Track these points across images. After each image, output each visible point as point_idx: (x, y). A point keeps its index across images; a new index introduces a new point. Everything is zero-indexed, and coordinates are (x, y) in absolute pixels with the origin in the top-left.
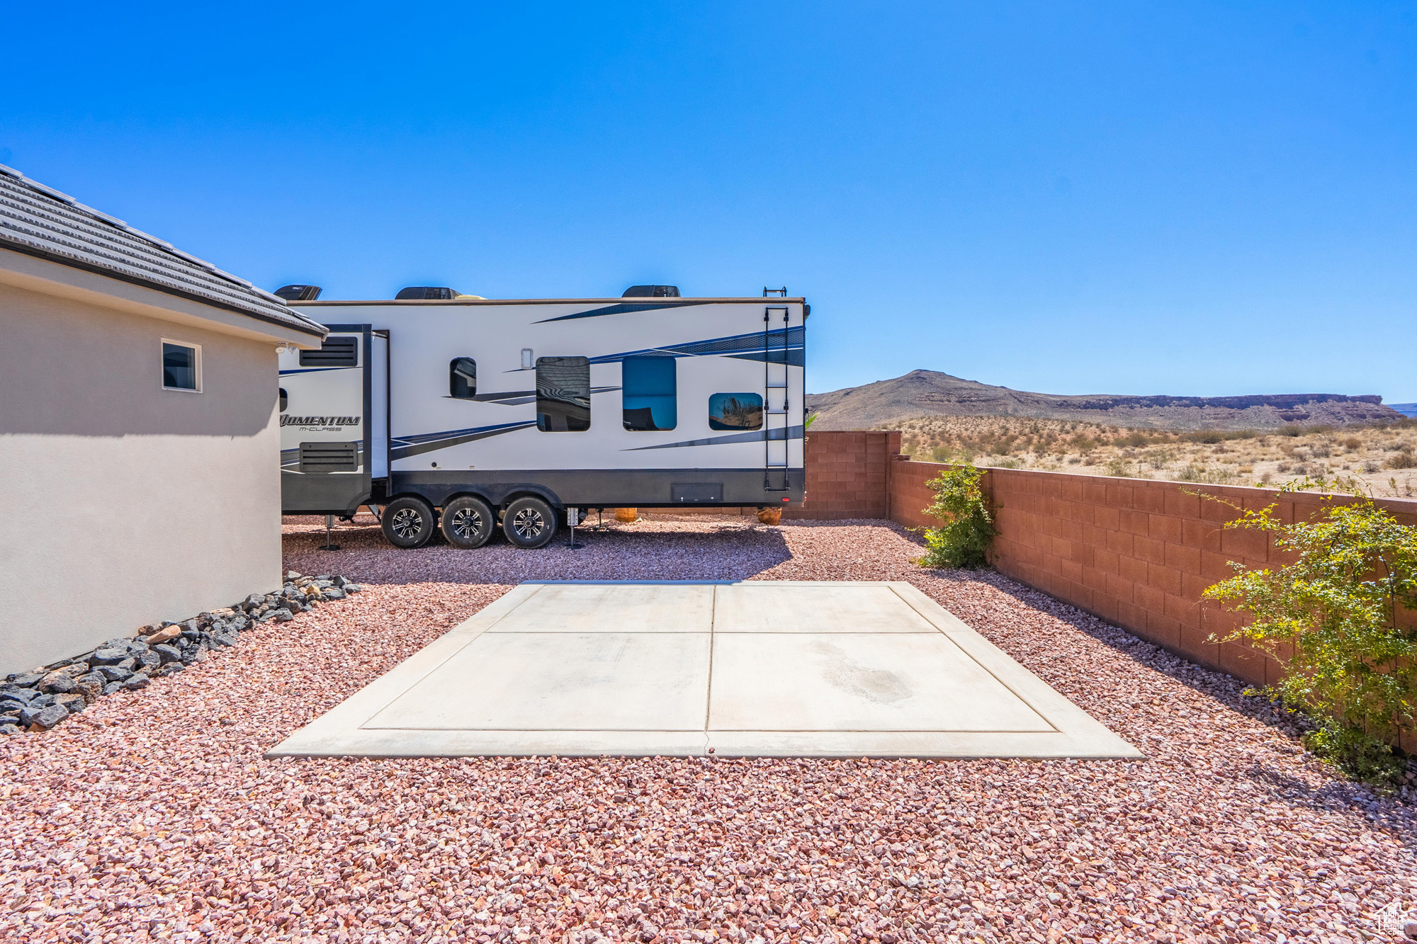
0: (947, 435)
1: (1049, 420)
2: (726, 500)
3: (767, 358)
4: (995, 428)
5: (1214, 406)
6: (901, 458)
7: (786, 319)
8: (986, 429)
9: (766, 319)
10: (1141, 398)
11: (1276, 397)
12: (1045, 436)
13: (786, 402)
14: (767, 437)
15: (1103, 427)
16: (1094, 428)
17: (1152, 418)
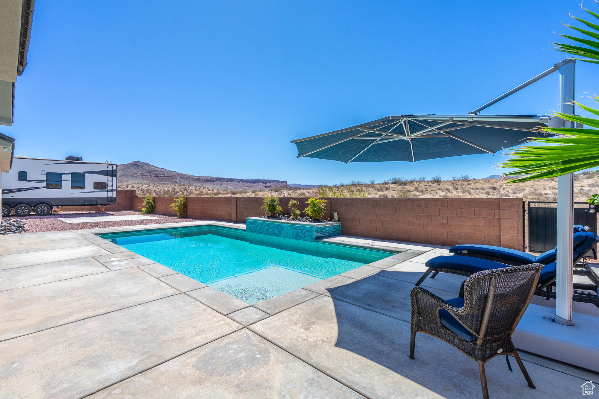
0: (150, 191)
1: (191, 186)
2: (97, 204)
3: (108, 175)
4: (170, 188)
5: (246, 182)
6: (136, 196)
7: (112, 168)
8: (166, 188)
9: (108, 168)
10: (225, 179)
11: (263, 180)
12: (189, 192)
13: (112, 184)
14: (108, 191)
15: (209, 189)
16: (206, 189)
17: (228, 186)
